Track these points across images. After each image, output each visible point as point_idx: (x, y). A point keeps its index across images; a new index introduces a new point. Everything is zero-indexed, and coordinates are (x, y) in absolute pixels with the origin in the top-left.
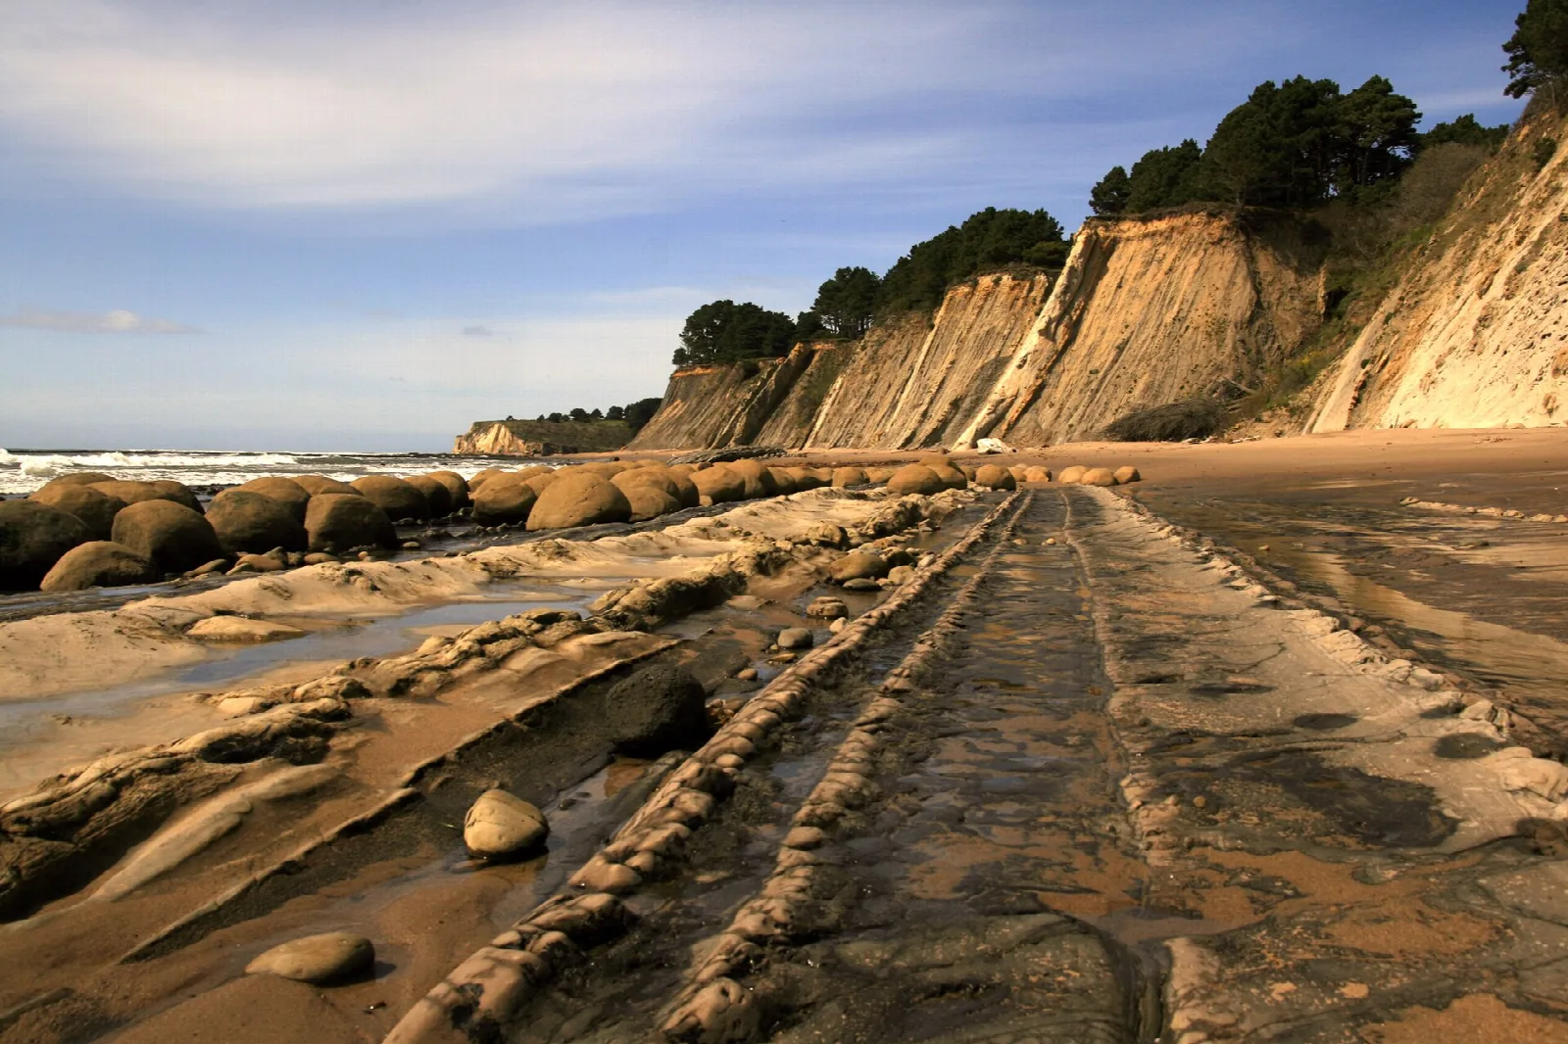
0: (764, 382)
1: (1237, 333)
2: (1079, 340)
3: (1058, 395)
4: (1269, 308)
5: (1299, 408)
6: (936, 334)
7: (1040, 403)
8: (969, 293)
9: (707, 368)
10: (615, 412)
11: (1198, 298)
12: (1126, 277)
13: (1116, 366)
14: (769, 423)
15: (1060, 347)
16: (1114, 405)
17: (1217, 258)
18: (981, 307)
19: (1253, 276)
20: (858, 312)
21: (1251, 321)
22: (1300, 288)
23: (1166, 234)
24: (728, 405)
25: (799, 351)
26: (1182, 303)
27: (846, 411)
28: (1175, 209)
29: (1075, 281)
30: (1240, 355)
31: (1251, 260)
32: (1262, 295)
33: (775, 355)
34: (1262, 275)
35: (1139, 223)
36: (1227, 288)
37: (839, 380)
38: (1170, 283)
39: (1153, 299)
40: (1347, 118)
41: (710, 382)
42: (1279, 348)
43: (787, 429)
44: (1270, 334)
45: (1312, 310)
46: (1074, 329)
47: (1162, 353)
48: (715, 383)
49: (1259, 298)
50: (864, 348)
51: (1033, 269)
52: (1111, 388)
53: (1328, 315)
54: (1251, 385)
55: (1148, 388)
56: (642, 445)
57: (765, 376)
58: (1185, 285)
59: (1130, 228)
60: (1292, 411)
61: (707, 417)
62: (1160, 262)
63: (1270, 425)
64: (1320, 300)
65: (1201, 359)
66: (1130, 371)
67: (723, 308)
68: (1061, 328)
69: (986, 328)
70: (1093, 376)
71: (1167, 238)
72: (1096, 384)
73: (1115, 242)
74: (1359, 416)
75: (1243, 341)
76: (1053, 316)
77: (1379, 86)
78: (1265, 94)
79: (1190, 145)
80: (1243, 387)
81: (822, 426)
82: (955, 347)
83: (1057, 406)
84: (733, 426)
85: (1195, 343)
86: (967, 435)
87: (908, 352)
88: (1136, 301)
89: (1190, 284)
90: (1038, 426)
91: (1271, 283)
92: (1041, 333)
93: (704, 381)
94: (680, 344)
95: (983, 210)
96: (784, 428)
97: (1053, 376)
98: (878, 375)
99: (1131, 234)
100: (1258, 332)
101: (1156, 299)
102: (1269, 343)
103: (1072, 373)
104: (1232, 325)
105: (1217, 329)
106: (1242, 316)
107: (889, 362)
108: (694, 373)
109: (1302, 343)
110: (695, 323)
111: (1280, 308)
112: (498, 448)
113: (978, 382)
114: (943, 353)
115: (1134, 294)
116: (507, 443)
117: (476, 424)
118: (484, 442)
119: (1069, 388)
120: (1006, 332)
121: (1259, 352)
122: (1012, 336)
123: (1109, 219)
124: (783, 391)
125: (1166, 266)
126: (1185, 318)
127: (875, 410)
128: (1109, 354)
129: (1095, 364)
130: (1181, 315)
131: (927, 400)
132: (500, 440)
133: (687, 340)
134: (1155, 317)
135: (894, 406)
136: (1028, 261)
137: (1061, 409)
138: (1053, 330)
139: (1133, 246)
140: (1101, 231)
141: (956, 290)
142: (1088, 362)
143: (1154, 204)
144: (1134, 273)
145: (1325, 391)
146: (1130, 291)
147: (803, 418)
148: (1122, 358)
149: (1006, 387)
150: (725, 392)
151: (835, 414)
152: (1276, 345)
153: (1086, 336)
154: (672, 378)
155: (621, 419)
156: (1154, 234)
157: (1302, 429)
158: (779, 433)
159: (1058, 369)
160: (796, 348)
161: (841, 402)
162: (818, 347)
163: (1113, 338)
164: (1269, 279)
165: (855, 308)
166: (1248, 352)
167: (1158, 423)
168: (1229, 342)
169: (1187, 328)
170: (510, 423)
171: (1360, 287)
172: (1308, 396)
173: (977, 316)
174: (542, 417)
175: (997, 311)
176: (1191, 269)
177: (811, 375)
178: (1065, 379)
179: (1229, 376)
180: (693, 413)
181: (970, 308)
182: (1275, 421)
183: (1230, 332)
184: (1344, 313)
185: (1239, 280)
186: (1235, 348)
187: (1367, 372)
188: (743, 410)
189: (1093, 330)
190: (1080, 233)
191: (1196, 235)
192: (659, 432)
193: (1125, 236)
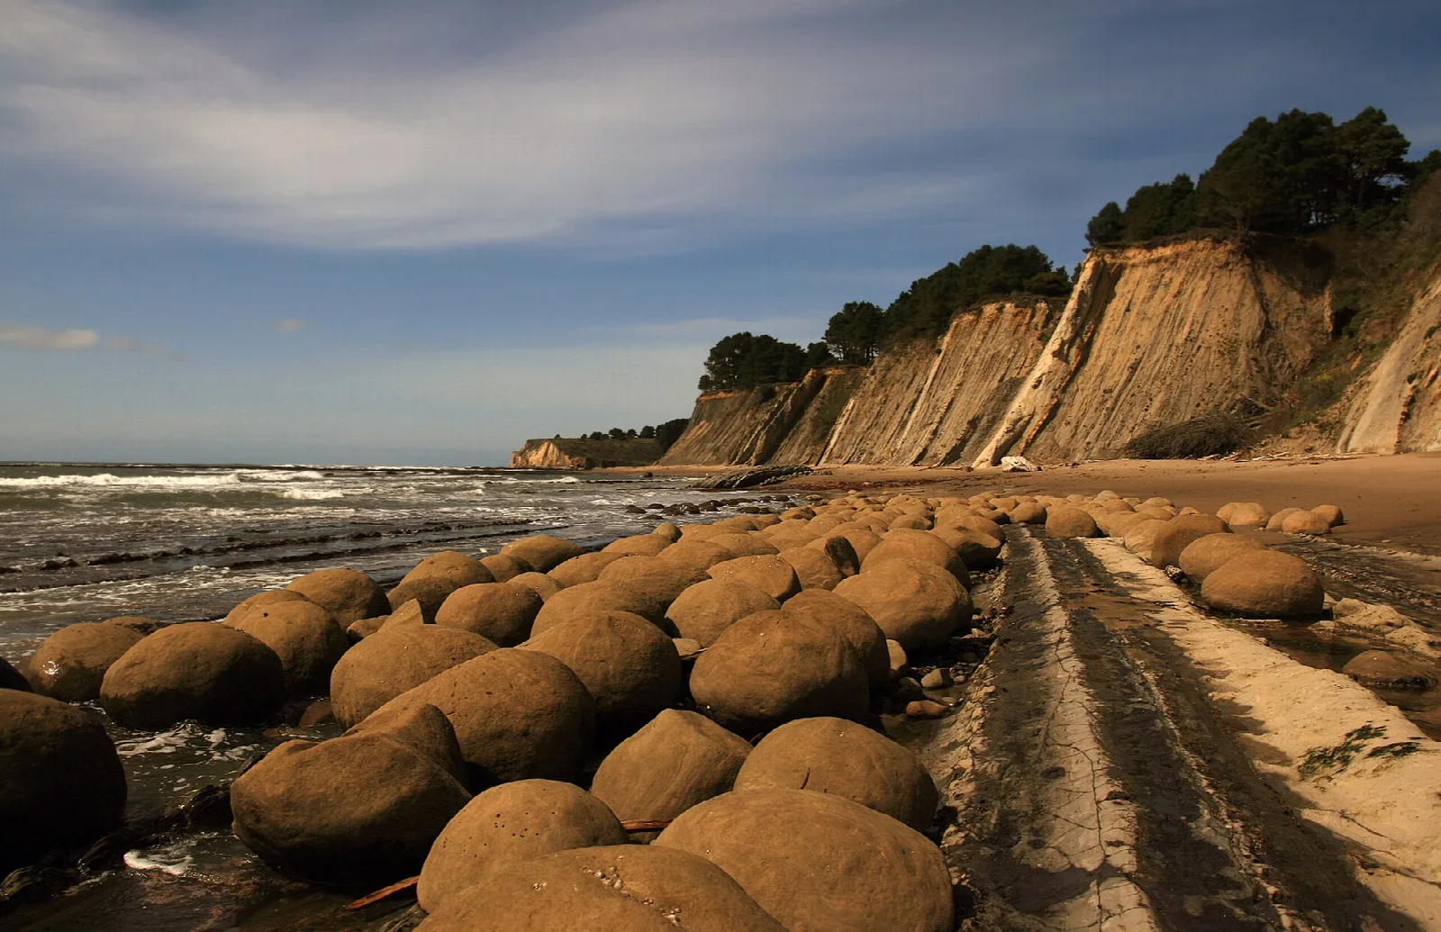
0: (781, 405)
1: (1249, 352)
2: (1091, 360)
3: (1074, 413)
4: (1277, 327)
5: (1329, 423)
6: (943, 358)
7: (1055, 421)
8: (973, 321)
9: (730, 392)
10: (648, 431)
11: (1208, 319)
12: (1134, 301)
13: (1130, 385)
14: (786, 441)
15: (1073, 367)
16: (1130, 423)
17: (1224, 280)
18: (986, 333)
19: (1260, 296)
20: (864, 341)
21: (1262, 340)
22: (1305, 309)
23: (1171, 260)
24: (750, 424)
25: (812, 377)
26: (1192, 324)
27: (858, 430)
28: (1180, 236)
29: (1085, 305)
30: (1254, 373)
31: (1257, 282)
32: (1270, 316)
33: (790, 381)
34: (1268, 296)
35: (1144, 251)
36: (1236, 309)
37: (852, 402)
38: (1179, 306)
39: (1162, 320)
40: (1344, 147)
41: (732, 404)
42: (1290, 366)
43: (803, 446)
44: (1279, 351)
45: (1320, 329)
46: (1086, 351)
47: (1176, 373)
48: (736, 406)
49: (1268, 319)
50: (873, 373)
51: (1035, 297)
52: (1126, 407)
53: (1337, 333)
54: (1269, 402)
55: (1164, 406)
56: (671, 461)
57: (781, 399)
58: (1194, 307)
59: (1135, 255)
60: (1322, 427)
61: (730, 436)
62: (1167, 285)
63: (1300, 441)
64: (1328, 319)
65: (1214, 376)
66: (1144, 390)
67: (743, 340)
68: (1074, 351)
69: (991, 353)
70: (1107, 396)
71: (1172, 263)
72: (1110, 402)
73: (1121, 268)
74: (1410, 432)
75: (1255, 359)
76: (1065, 338)
77: (1375, 116)
78: (1259, 128)
79: (1183, 179)
80: (1261, 405)
81: (836, 443)
82: (962, 370)
83: (1074, 424)
84: (753, 444)
85: (1208, 363)
86: (987, 452)
87: (914, 376)
88: (1146, 323)
89: (1199, 306)
90: (1055, 443)
91: (1277, 305)
92: (1055, 354)
93: (727, 404)
94: (704, 371)
95: (979, 248)
96: (800, 445)
97: (1068, 395)
98: (887, 396)
99: (1136, 261)
100: (1269, 351)
101: (1166, 321)
102: (1281, 360)
103: (1085, 392)
104: (1244, 345)
105: (1229, 349)
106: (1254, 334)
107: (897, 386)
108: (717, 397)
109: (1312, 361)
110: (716, 353)
111: (1288, 327)
112: (547, 462)
113: (994, 402)
114: (950, 376)
115: (1143, 316)
116: (555, 458)
117: (529, 441)
118: (536, 458)
119: (1084, 407)
120: (1010, 356)
121: (1271, 370)
122: (1016, 359)
123: (1115, 247)
124: (798, 412)
125: (1173, 289)
126: (1197, 338)
127: (884, 428)
128: (1121, 374)
129: (1108, 383)
130: (1192, 335)
131: (937, 419)
132: (549, 455)
133: (711, 368)
134: (1166, 338)
135: (903, 425)
136: (1029, 290)
137: (1077, 427)
138: (1065, 352)
139: (1138, 273)
140: (1108, 259)
141: (961, 318)
142: (1101, 382)
143: (1157, 232)
144: (1141, 297)
145: (1355, 406)
146: (1138, 313)
147: (816, 437)
148: (1134, 378)
149: (1023, 405)
150: (745, 414)
151: (847, 433)
152: (1287, 363)
153: (1098, 357)
154: (698, 401)
155: (653, 437)
156: (1158, 260)
157: (1334, 445)
158: (795, 450)
159: (1073, 388)
160: (810, 373)
161: (853, 422)
162: (830, 372)
163: (1125, 358)
164: (1275, 300)
165: (862, 338)
166: (1261, 370)
167: (1179, 440)
168: (1242, 360)
169: (1199, 347)
170: (557, 441)
171: (1368, 306)
172: (1336, 411)
173: (982, 342)
174: (585, 435)
175: (1002, 336)
176: (1199, 292)
177: (823, 398)
178: (1079, 398)
179: (1245, 393)
180: (716, 432)
181: (975, 335)
182: (1304, 437)
183: (1242, 351)
184: (1357, 330)
185: (1247, 301)
186: (1249, 367)
187: (1414, 387)
188: (762, 429)
189: (1104, 352)
190: (1088, 261)
191: (1202, 259)
192: (687, 449)
193: (1131, 262)
